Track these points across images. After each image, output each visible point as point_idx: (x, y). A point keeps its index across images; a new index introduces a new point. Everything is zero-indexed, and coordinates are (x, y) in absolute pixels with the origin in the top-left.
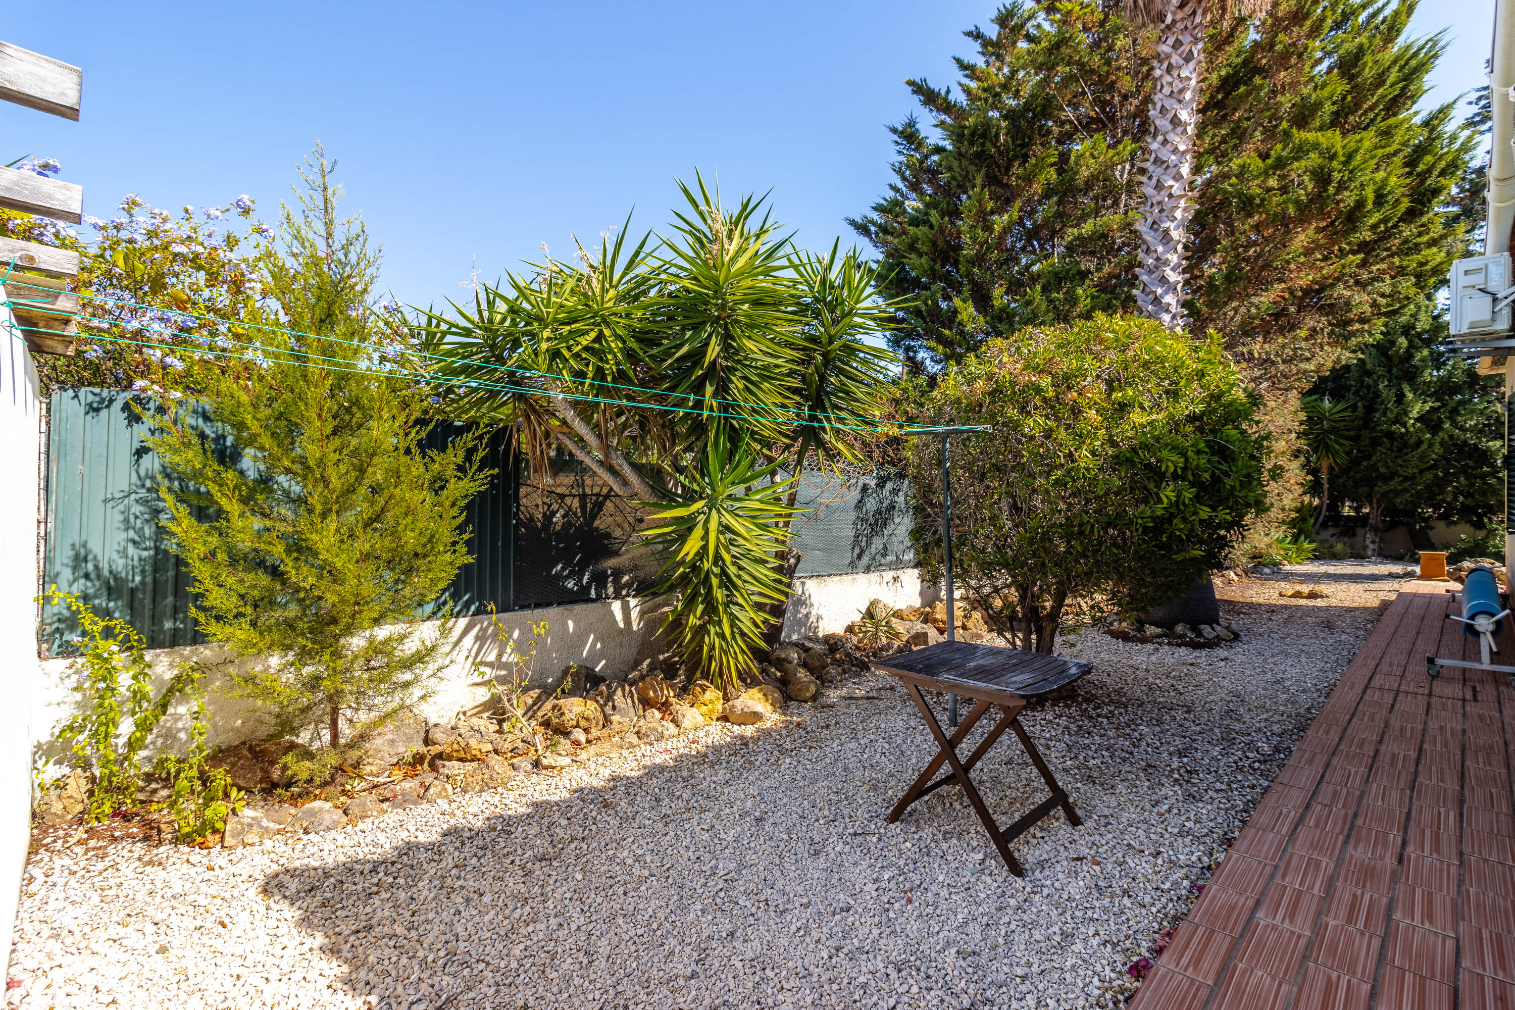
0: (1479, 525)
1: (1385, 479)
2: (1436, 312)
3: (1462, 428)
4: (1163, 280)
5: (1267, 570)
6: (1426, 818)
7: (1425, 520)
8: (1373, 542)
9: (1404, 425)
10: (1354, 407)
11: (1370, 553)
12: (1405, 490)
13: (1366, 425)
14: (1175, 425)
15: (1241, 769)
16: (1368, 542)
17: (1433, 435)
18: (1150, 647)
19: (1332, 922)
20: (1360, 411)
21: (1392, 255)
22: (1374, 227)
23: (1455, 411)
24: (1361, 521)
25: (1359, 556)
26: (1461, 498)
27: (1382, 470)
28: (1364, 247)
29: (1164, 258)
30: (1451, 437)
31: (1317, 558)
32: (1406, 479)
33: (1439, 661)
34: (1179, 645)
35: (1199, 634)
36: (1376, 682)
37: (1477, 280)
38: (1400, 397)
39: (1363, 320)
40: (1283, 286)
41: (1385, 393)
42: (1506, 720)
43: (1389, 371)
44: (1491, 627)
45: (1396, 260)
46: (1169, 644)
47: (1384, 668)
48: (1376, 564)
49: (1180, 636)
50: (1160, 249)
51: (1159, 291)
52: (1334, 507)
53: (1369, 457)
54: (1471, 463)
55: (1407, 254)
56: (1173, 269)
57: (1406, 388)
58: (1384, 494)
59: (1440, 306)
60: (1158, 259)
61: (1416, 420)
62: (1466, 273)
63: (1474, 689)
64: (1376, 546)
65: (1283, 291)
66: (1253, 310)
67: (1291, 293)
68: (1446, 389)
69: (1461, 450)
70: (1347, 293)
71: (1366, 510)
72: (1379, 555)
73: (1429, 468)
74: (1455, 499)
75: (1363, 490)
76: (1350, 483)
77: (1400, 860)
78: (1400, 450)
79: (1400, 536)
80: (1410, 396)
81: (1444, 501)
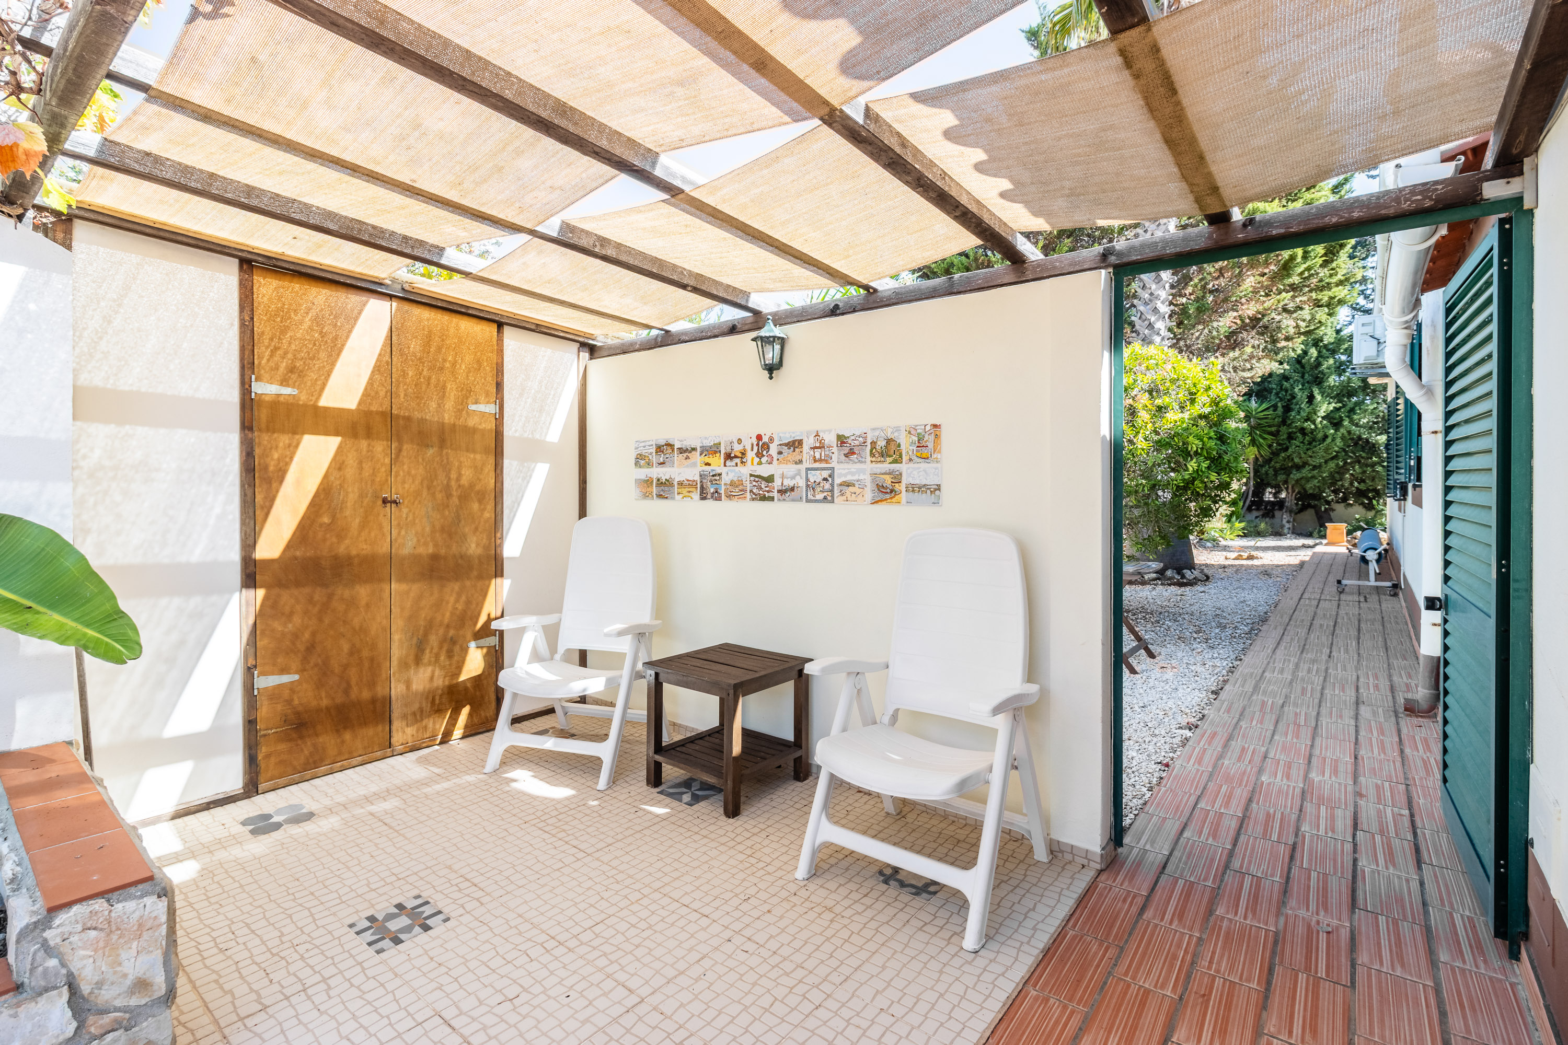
0: (1370, 507)
1: (1298, 468)
2: (1338, 328)
3: (1357, 425)
4: (1155, 310)
5: (1209, 544)
6: (1341, 644)
7: (1328, 503)
8: (1288, 522)
9: (1314, 422)
10: (1275, 407)
11: (1286, 531)
12: (1313, 477)
13: (1284, 422)
14: (1195, 421)
15: (1235, 637)
16: (1284, 521)
17: (1336, 430)
18: (1148, 587)
19: (1300, 674)
20: (1280, 410)
21: (1310, 291)
22: (1302, 273)
23: (1352, 411)
24: (1280, 504)
25: (1278, 534)
26: (1356, 484)
27: (1297, 460)
28: (1293, 288)
29: (1156, 293)
30: (1349, 432)
31: (1245, 536)
32: (1315, 467)
33: (1344, 582)
34: (1170, 585)
35: (1183, 577)
36: (1306, 596)
37: (1369, 330)
38: (1311, 398)
39: (1287, 339)
40: (1235, 314)
41: (1300, 394)
42: (1383, 609)
43: (1303, 377)
44: (1376, 557)
45: (1314, 295)
46: (1162, 584)
47: (1310, 589)
48: (1290, 539)
49: (1170, 579)
50: (1154, 287)
51: (1153, 319)
52: (1259, 491)
53: (1286, 449)
54: (1364, 455)
55: (1321, 291)
56: (1163, 303)
57: (1316, 392)
58: (1297, 481)
59: (1341, 322)
60: (1151, 294)
61: (1323, 418)
62: (1363, 325)
63: (1365, 597)
64: (1290, 525)
65: (1235, 318)
66: (1215, 333)
67: (1243, 321)
68: (1345, 393)
69: (1356, 444)
70: (1278, 318)
71: (1283, 495)
72: (1293, 533)
73: (1332, 458)
74: (1351, 484)
75: (1281, 477)
76: (1271, 472)
77: (1330, 657)
78: (1310, 443)
79: (1309, 514)
80: (1318, 397)
81: (1342, 486)
